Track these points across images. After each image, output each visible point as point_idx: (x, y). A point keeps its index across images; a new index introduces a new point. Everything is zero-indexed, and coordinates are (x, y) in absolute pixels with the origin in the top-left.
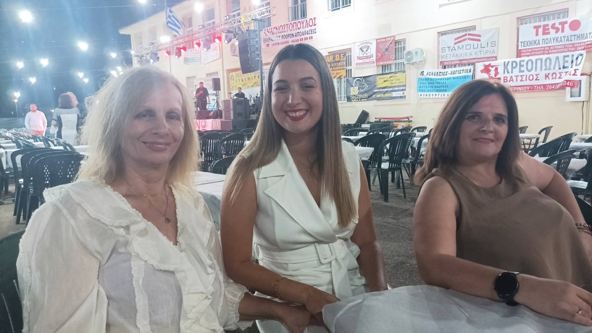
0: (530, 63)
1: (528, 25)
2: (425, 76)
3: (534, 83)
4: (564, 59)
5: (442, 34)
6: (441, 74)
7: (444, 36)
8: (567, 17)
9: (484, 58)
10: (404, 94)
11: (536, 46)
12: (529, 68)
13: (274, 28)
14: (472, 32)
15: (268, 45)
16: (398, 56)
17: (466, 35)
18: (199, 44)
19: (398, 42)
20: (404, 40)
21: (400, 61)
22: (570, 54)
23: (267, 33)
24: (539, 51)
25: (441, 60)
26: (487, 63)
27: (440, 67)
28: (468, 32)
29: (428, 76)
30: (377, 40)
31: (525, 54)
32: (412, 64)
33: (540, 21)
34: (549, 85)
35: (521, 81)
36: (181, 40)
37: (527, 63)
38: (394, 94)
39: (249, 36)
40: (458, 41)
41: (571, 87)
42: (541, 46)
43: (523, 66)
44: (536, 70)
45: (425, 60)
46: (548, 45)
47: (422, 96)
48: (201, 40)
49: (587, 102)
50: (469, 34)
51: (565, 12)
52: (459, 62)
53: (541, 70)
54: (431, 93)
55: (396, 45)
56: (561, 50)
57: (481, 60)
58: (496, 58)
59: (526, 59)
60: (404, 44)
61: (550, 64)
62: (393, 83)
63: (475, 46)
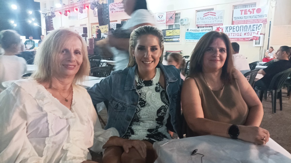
0: (238, 27)
1: (238, 9)
2: (189, 31)
3: (239, 37)
4: (253, 27)
5: (198, 11)
6: (197, 31)
7: (199, 12)
8: (256, 6)
9: (217, 24)
10: (179, 39)
11: (241, 20)
12: (237, 30)
13: (116, 3)
14: (212, 11)
15: (112, 12)
16: (177, 21)
17: (209, 12)
18: (77, 9)
19: (177, 14)
20: (180, 13)
21: (177, 23)
22: (256, 24)
23: (112, 6)
24: (242, 22)
25: (197, 24)
26: (218, 27)
27: (196, 27)
28: (210, 11)
29: (191, 32)
30: (167, 12)
31: (236, 23)
32: (183, 25)
33: (243, 8)
34: (246, 38)
35: (233, 36)
36: (67, 7)
37: (236, 27)
38: (174, 40)
39: (103, 7)
40: (205, 15)
41: (256, 40)
42: (243, 19)
43: (234, 29)
44: (240, 31)
45: (189, 24)
46: (246, 19)
47: (187, 41)
48: (78, 7)
49: (263, 47)
50: (211, 12)
51: (255, 4)
52: (205, 25)
53: (243, 31)
54: (192, 40)
55: (176, 16)
56: (252, 22)
57: (215, 25)
58: (222, 24)
59: (236, 25)
60: (180, 15)
61: (247, 28)
62: (173, 34)
63: (213, 18)
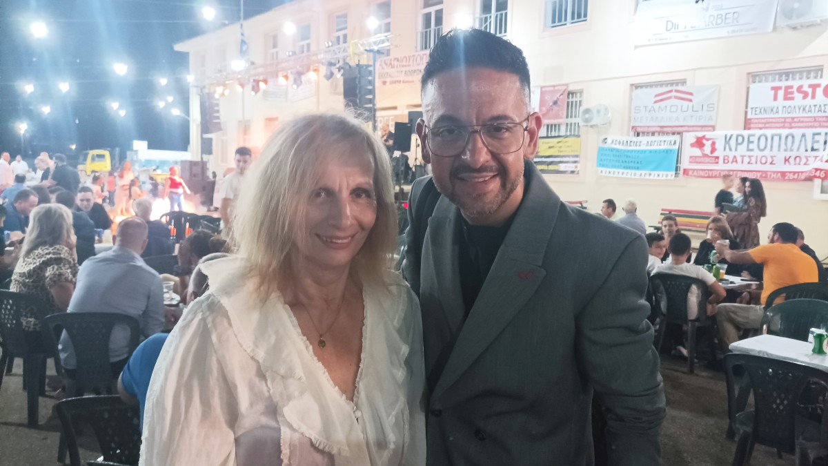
0: (763, 139)
1: (763, 84)
2: (609, 144)
3: (767, 168)
4: (813, 138)
5: (637, 86)
6: (632, 144)
7: (639, 90)
8: (821, 77)
9: (696, 126)
10: (576, 167)
11: (772, 116)
12: (762, 146)
13: (395, 59)
14: (680, 88)
15: (384, 83)
16: (572, 112)
17: (671, 91)
19: (573, 94)
20: (581, 92)
21: (573, 120)
22: (823, 131)
23: (384, 66)
25: (633, 124)
26: (700, 134)
27: (632, 133)
28: (674, 88)
29: (614, 146)
30: (542, 88)
31: (757, 126)
32: (591, 126)
33: (781, 80)
34: (790, 172)
35: (749, 163)
37: (759, 139)
38: (562, 167)
39: (360, 73)
40: (660, 99)
41: (823, 179)
42: (780, 115)
43: (752, 142)
44: (771, 150)
45: (610, 123)
46: (791, 115)
47: (603, 174)
48: (290, 71)
50: (677, 91)
52: (658, 129)
53: (779, 150)
54: (616, 170)
55: (568, 98)
56: (810, 124)
57: (691, 128)
58: (713, 128)
59: (758, 132)
60: (580, 97)
61: (793, 142)
62: (561, 152)
63: (685, 108)
